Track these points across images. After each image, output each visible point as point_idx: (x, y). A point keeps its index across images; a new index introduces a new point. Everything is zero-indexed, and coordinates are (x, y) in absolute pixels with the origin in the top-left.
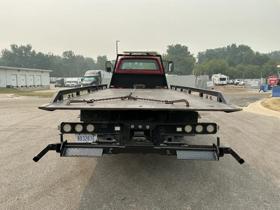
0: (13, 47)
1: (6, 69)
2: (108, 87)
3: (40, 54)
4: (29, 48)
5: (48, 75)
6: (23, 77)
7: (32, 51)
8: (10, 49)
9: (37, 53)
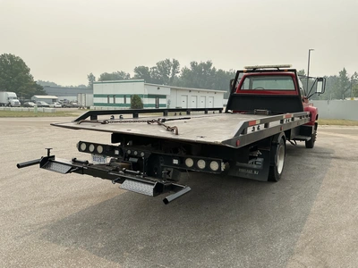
0: (193, 64)
1: (177, 90)
2: (224, 111)
3: (220, 71)
4: (209, 64)
5: (222, 96)
6: (194, 99)
7: (212, 68)
8: (189, 67)
9: (217, 70)
